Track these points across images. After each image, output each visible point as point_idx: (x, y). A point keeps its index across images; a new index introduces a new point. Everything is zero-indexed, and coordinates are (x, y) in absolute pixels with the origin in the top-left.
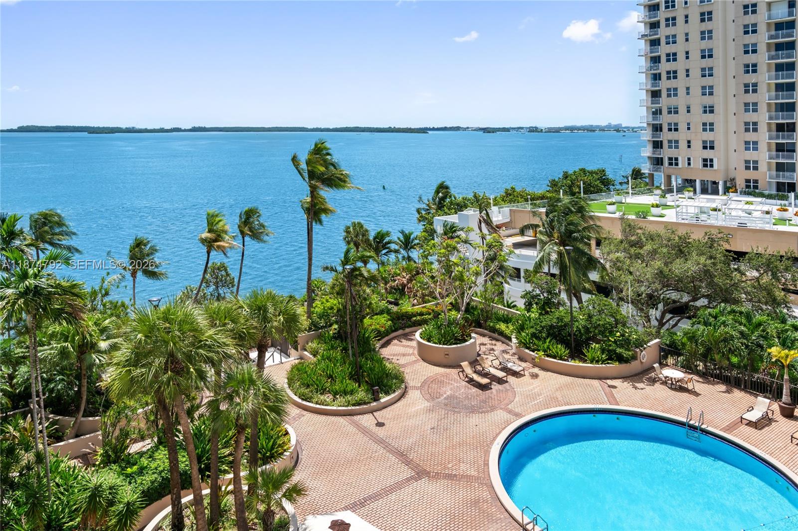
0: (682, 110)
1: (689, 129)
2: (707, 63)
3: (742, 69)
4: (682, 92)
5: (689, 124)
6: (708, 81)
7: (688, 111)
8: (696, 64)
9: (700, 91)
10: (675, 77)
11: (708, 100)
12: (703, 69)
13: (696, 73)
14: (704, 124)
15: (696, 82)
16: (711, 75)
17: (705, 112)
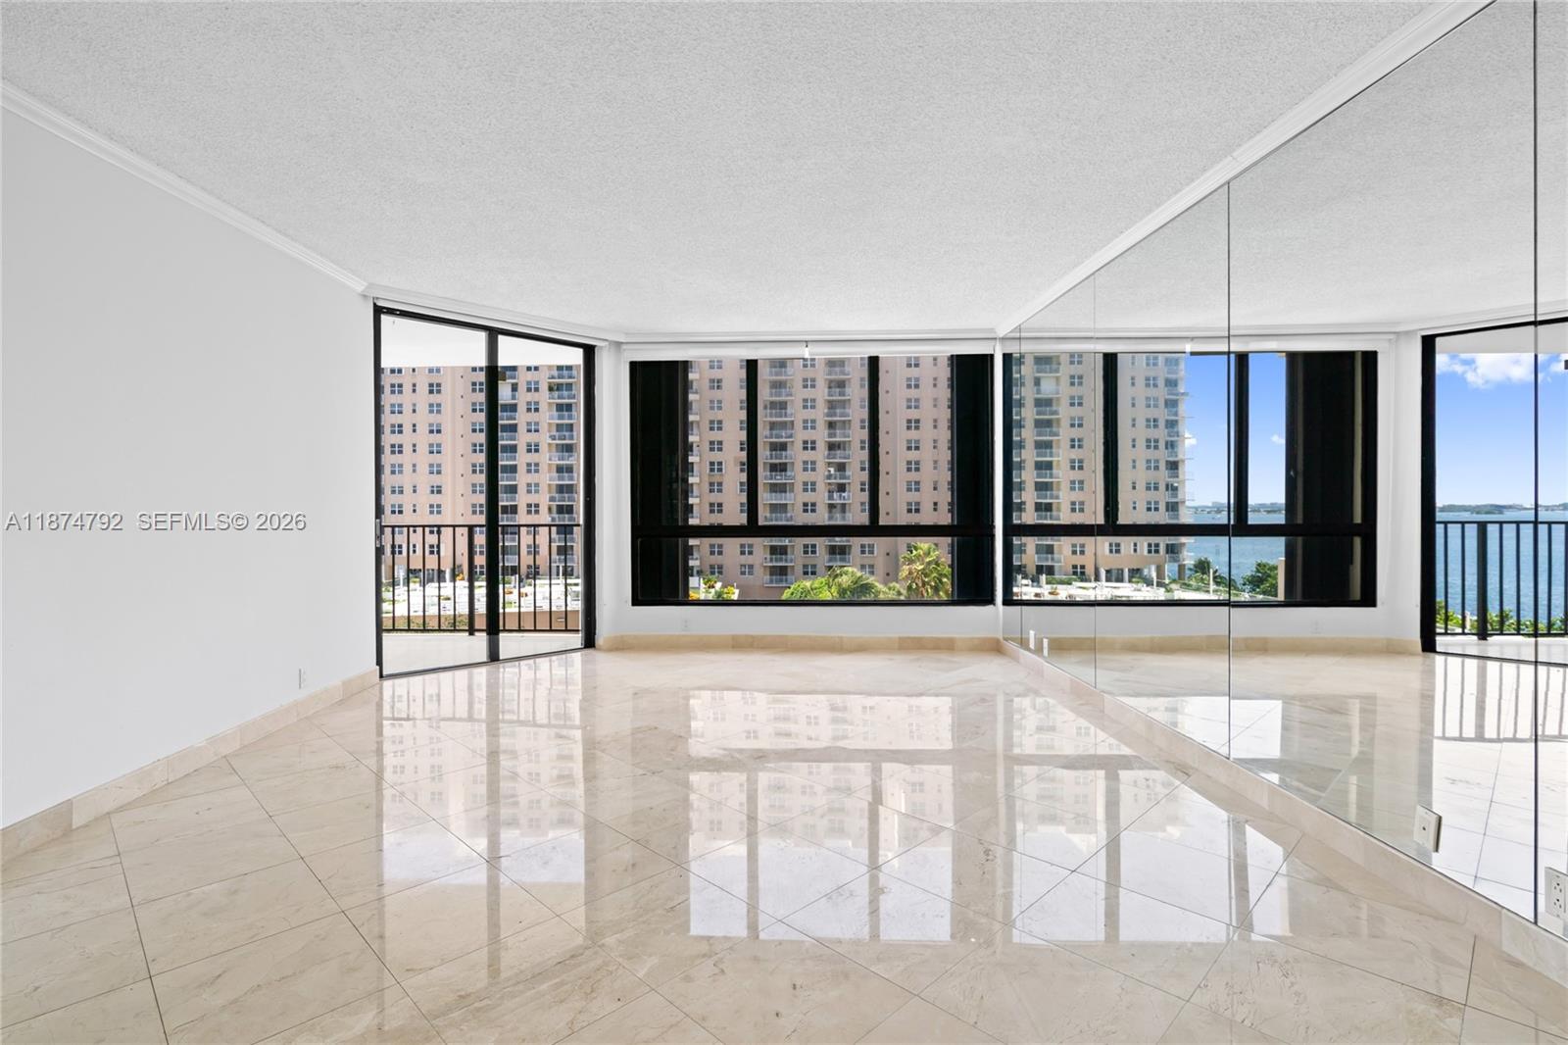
0: (408, 489)
1: (414, 511)
2: (435, 438)
3: (471, 448)
4: (408, 468)
5: (414, 506)
6: (435, 458)
7: (415, 491)
8: (423, 439)
9: (428, 469)
10: (400, 452)
11: (436, 480)
12: (431, 445)
13: (423, 448)
14: (431, 506)
15: (423, 459)
16: (439, 452)
17: (432, 492)
